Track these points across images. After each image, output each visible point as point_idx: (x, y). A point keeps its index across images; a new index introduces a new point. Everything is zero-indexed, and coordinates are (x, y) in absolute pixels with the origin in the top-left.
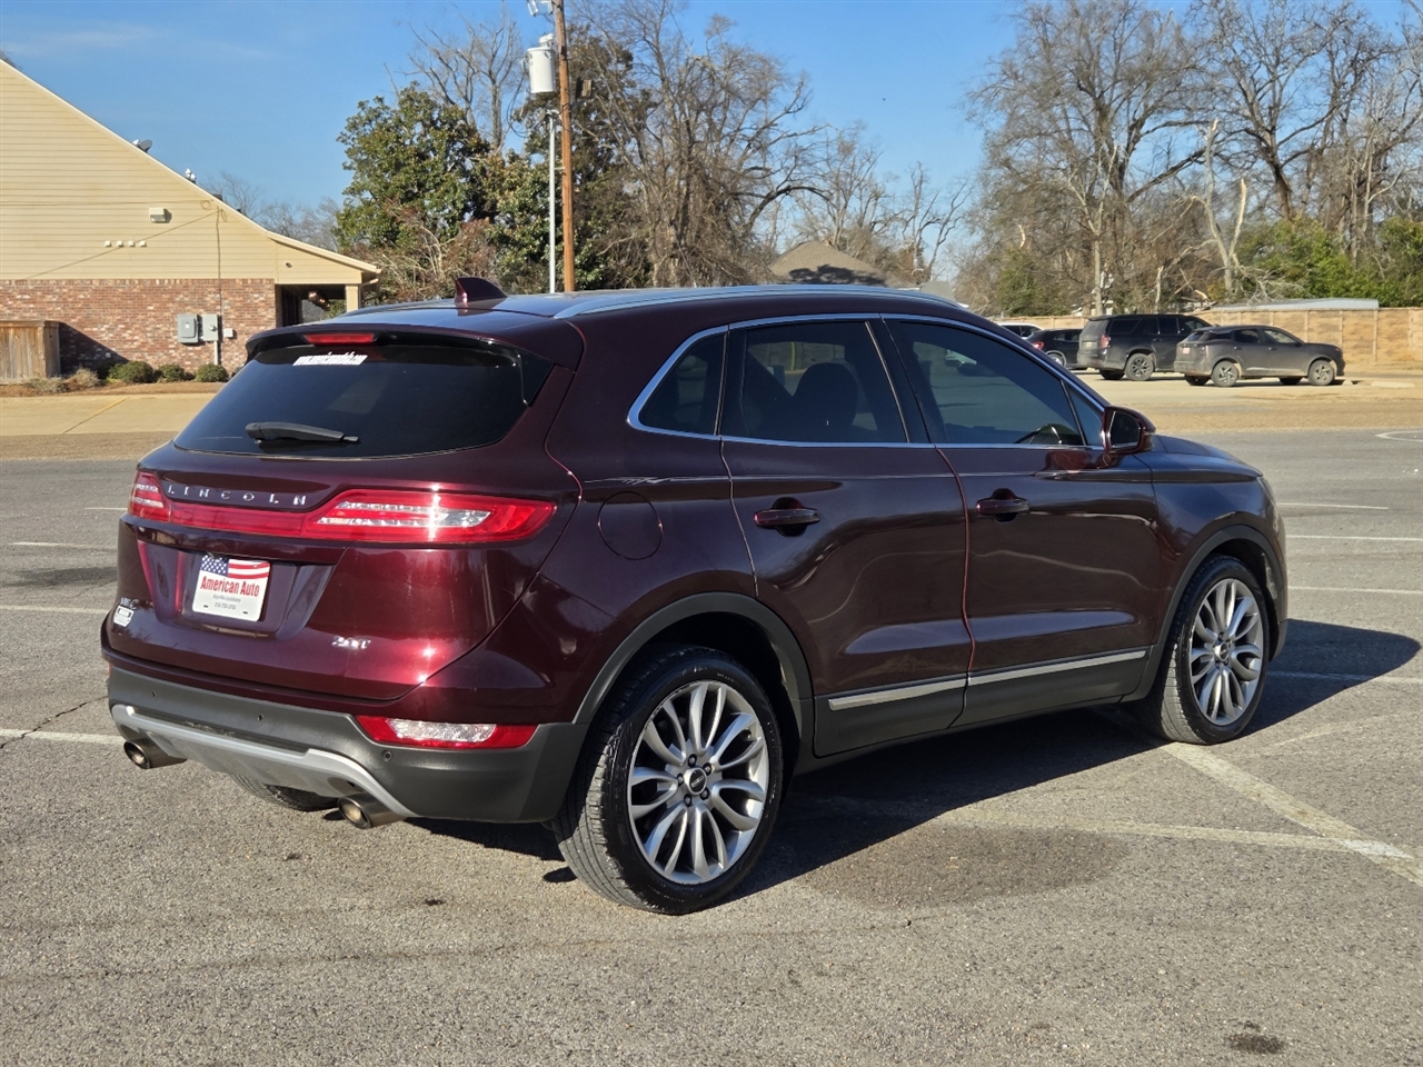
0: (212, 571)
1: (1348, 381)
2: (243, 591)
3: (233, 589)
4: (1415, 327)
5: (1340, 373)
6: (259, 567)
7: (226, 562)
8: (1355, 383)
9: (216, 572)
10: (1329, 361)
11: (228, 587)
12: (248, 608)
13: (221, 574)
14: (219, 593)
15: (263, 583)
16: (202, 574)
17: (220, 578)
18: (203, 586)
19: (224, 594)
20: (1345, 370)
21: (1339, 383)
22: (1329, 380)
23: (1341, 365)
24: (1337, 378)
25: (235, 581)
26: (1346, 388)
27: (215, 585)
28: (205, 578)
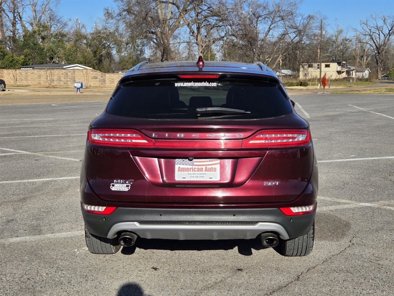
1: (7, 90)
2: (206, 170)
3: (200, 170)
4: (6, 75)
5: (5, 88)
6: (213, 161)
8: (9, 90)
9: (186, 165)
10: (1, 84)
11: (197, 170)
13: (190, 165)
14: (191, 173)
15: (218, 166)
16: (177, 166)
17: (190, 167)
18: (179, 170)
19: (194, 172)
20: (6, 87)
21: (4, 90)
22: (2, 90)
23: (5, 85)
24: (4, 89)
25: (201, 167)
26: (7, 92)
27: (187, 170)
28: (179, 168)
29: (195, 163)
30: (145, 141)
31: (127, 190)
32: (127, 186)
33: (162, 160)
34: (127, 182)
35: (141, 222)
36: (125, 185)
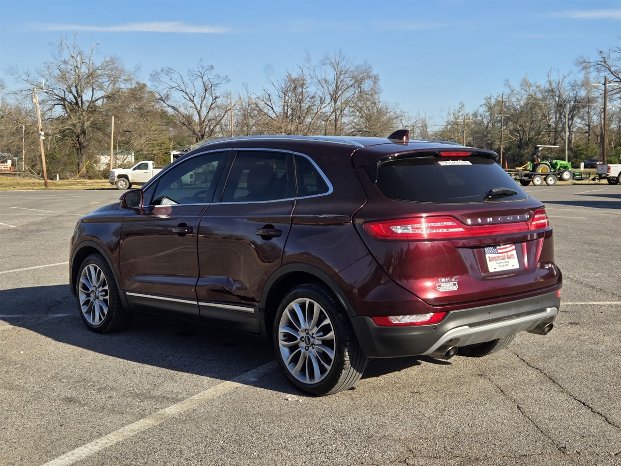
0: (491, 253)
2: (508, 258)
3: (503, 258)
6: (510, 247)
7: (495, 248)
9: (493, 253)
11: (501, 258)
12: (513, 264)
13: (496, 253)
14: (498, 262)
15: (514, 252)
16: (487, 256)
17: (496, 255)
18: (490, 261)
19: (500, 261)
25: (503, 255)
27: (495, 259)
28: (489, 257)
29: (499, 251)
30: (461, 229)
31: (456, 289)
32: (455, 285)
33: (475, 250)
34: (453, 280)
35: (471, 325)
36: (452, 284)
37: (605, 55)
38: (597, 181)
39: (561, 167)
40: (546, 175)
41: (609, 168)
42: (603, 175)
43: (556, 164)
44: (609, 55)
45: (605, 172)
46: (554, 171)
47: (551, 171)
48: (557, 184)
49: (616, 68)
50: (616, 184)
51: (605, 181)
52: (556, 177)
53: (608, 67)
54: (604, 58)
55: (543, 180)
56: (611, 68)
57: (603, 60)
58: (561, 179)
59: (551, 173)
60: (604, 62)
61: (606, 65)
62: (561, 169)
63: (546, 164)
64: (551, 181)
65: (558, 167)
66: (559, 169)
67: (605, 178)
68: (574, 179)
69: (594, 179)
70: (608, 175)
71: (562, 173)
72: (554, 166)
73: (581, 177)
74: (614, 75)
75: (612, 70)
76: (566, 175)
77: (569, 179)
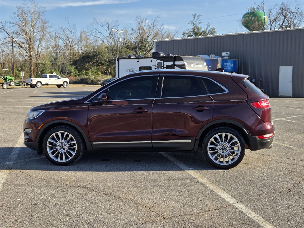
37: (3, 24)
38: (26, 86)
39: (9, 79)
40: (2, 83)
41: (32, 80)
42: (29, 84)
43: (7, 78)
44: (5, 24)
45: (30, 82)
46: (6, 82)
47: (4, 82)
48: (8, 88)
49: (9, 31)
50: (34, 87)
51: (29, 86)
52: (7, 85)
53: (5, 30)
54: (3, 25)
55: (1, 86)
56: (7, 31)
57: (2, 26)
58: (10, 85)
59: (5, 82)
60: (3, 27)
61: (4, 29)
62: (9, 80)
63: (2, 78)
64: (5, 86)
65: (8, 80)
66: (8, 81)
67: (29, 85)
68: (16, 85)
69: (24, 85)
70: (31, 83)
71: (10, 82)
72: (5, 79)
73: (19, 84)
74: (8, 34)
75: (7, 32)
76: (12, 84)
77: (14, 86)
